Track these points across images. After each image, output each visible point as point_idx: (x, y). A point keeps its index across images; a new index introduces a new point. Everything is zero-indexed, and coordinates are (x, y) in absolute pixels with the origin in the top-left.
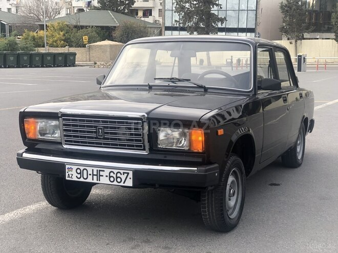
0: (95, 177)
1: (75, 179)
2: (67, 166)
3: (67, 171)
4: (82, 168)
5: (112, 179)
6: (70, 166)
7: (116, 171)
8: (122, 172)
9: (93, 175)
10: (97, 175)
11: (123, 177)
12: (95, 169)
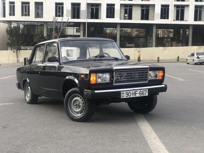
0: (134, 95)
1: (125, 97)
2: (122, 92)
3: (121, 94)
4: (128, 92)
5: (141, 94)
6: (123, 92)
7: (142, 90)
8: (144, 90)
9: (133, 94)
10: (134, 94)
11: (145, 92)
12: (134, 91)
